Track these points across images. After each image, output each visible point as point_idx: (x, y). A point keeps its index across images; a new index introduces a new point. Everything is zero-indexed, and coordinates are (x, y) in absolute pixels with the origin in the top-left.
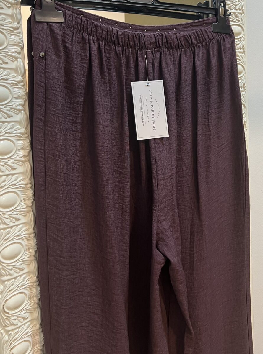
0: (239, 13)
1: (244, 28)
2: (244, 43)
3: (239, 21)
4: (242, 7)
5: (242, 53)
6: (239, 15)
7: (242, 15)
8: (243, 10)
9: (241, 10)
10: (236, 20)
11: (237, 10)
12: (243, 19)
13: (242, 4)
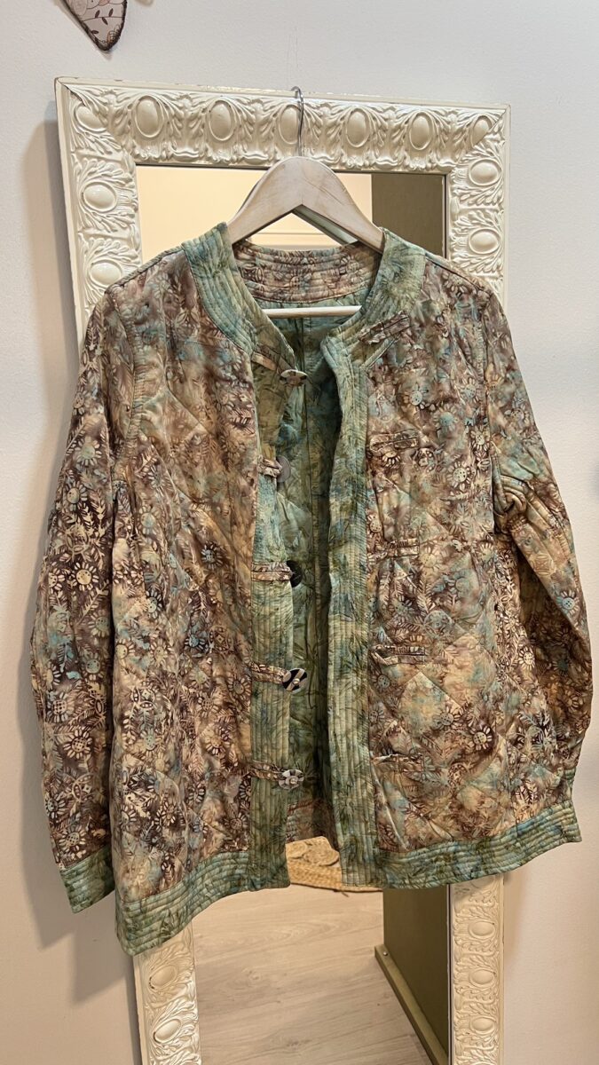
0: (491, 210)
1: (500, 235)
2: (500, 261)
3: (491, 223)
4: (499, 199)
5: (497, 279)
6: (491, 214)
7: (497, 212)
8: (500, 205)
9: (497, 205)
10: (487, 222)
11: (488, 204)
12: (499, 220)
13: (499, 194)
